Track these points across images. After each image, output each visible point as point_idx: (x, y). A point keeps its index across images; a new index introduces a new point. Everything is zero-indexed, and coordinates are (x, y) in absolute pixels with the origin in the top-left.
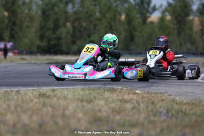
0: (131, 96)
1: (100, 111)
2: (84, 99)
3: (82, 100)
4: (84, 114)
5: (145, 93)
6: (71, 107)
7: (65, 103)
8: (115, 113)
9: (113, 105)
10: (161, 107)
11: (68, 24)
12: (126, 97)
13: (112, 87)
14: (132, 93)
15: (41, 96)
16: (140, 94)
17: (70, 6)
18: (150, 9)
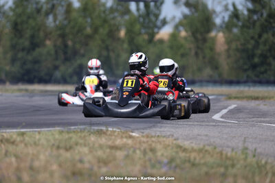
0: (125, 140)
1: (81, 161)
2: (61, 145)
3: (58, 148)
4: (60, 166)
5: (143, 136)
6: (42, 157)
7: (35, 152)
8: (101, 164)
9: (100, 153)
10: (162, 155)
11: (48, 42)
12: (118, 142)
13: (100, 128)
14: (126, 137)
15: (4, 141)
16: (138, 137)
17: (51, 18)
18: (159, 23)
